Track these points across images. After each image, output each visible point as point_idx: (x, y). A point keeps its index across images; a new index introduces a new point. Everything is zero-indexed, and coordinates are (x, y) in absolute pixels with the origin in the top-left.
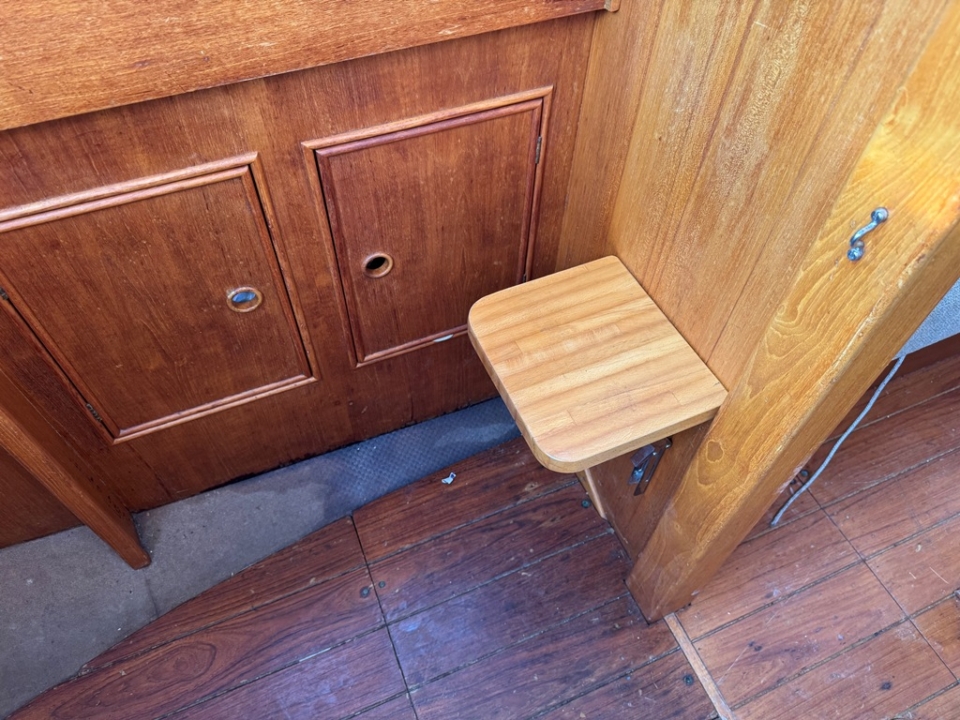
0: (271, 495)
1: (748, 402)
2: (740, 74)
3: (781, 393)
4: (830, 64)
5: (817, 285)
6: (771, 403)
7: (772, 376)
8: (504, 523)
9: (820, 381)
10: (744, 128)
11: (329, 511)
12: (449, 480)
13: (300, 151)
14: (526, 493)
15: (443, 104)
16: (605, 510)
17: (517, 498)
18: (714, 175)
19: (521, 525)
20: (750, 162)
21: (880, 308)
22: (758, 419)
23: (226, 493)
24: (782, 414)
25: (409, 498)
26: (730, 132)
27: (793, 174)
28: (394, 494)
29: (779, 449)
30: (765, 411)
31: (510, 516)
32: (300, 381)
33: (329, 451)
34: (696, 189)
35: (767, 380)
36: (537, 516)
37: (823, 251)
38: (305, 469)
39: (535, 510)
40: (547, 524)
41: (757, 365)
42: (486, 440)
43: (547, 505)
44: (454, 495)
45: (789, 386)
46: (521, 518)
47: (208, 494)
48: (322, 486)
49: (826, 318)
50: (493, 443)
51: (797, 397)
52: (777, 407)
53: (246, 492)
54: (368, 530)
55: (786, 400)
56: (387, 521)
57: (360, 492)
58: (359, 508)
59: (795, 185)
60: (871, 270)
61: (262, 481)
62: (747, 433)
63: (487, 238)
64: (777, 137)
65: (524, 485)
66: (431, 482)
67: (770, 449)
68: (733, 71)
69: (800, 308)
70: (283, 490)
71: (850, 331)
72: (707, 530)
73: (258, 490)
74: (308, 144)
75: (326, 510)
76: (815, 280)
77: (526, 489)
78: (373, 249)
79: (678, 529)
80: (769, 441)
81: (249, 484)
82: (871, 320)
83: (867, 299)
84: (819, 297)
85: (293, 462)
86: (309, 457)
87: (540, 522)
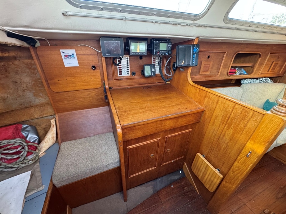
0: (145, 188)
1: (232, 174)
2: (223, 132)
3: (238, 173)
4: (237, 134)
5: (242, 159)
6: (236, 175)
7: (236, 171)
8: (183, 195)
9: (245, 172)
10: (225, 138)
11: (154, 191)
12: (172, 186)
13: (165, 137)
14: (185, 189)
15: (181, 131)
16: (199, 193)
17: (184, 190)
18: (220, 143)
19: (186, 195)
20: (226, 142)
21: (253, 163)
22: (234, 177)
23: (138, 187)
24: (239, 177)
25: (166, 189)
26: (222, 138)
27: (234, 145)
28: (163, 188)
29: (239, 182)
30: (235, 176)
31: (183, 194)
32: (154, 168)
33: (153, 180)
34: (217, 144)
35: (235, 172)
36: (188, 194)
37: (242, 155)
38: (150, 183)
39: (187, 192)
40: (190, 195)
41: (233, 169)
42: (176, 179)
43: (189, 191)
44: (173, 189)
45: (239, 173)
46: (185, 194)
47: (136, 187)
48: (152, 187)
49: (244, 164)
50: (177, 179)
51: (241, 174)
52: (238, 176)
53: (141, 187)
54: (161, 195)
55: (239, 175)
56: (164, 194)
57: (158, 188)
58: (158, 191)
59: (234, 146)
60: (250, 158)
61: (144, 185)
62: (232, 179)
63: (181, 147)
64: (230, 140)
65: (184, 187)
66: (169, 186)
67: (237, 182)
68: (222, 132)
69: (240, 162)
70: (146, 187)
71: (249, 166)
72: (226, 196)
73: (143, 187)
74: (166, 136)
75: (153, 191)
76: (242, 158)
77: (185, 188)
78: (168, 149)
79: (219, 196)
80: (237, 181)
81: (141, 186)
82: (252, 164)
83: (251, 162)
84: (243, 160)
85: (148, 182)
86: (150, 181)
87: (189, 195)
